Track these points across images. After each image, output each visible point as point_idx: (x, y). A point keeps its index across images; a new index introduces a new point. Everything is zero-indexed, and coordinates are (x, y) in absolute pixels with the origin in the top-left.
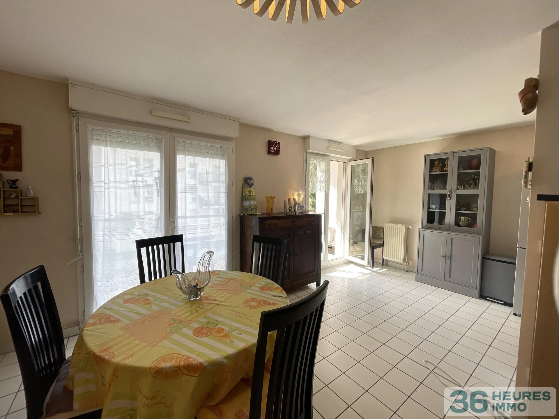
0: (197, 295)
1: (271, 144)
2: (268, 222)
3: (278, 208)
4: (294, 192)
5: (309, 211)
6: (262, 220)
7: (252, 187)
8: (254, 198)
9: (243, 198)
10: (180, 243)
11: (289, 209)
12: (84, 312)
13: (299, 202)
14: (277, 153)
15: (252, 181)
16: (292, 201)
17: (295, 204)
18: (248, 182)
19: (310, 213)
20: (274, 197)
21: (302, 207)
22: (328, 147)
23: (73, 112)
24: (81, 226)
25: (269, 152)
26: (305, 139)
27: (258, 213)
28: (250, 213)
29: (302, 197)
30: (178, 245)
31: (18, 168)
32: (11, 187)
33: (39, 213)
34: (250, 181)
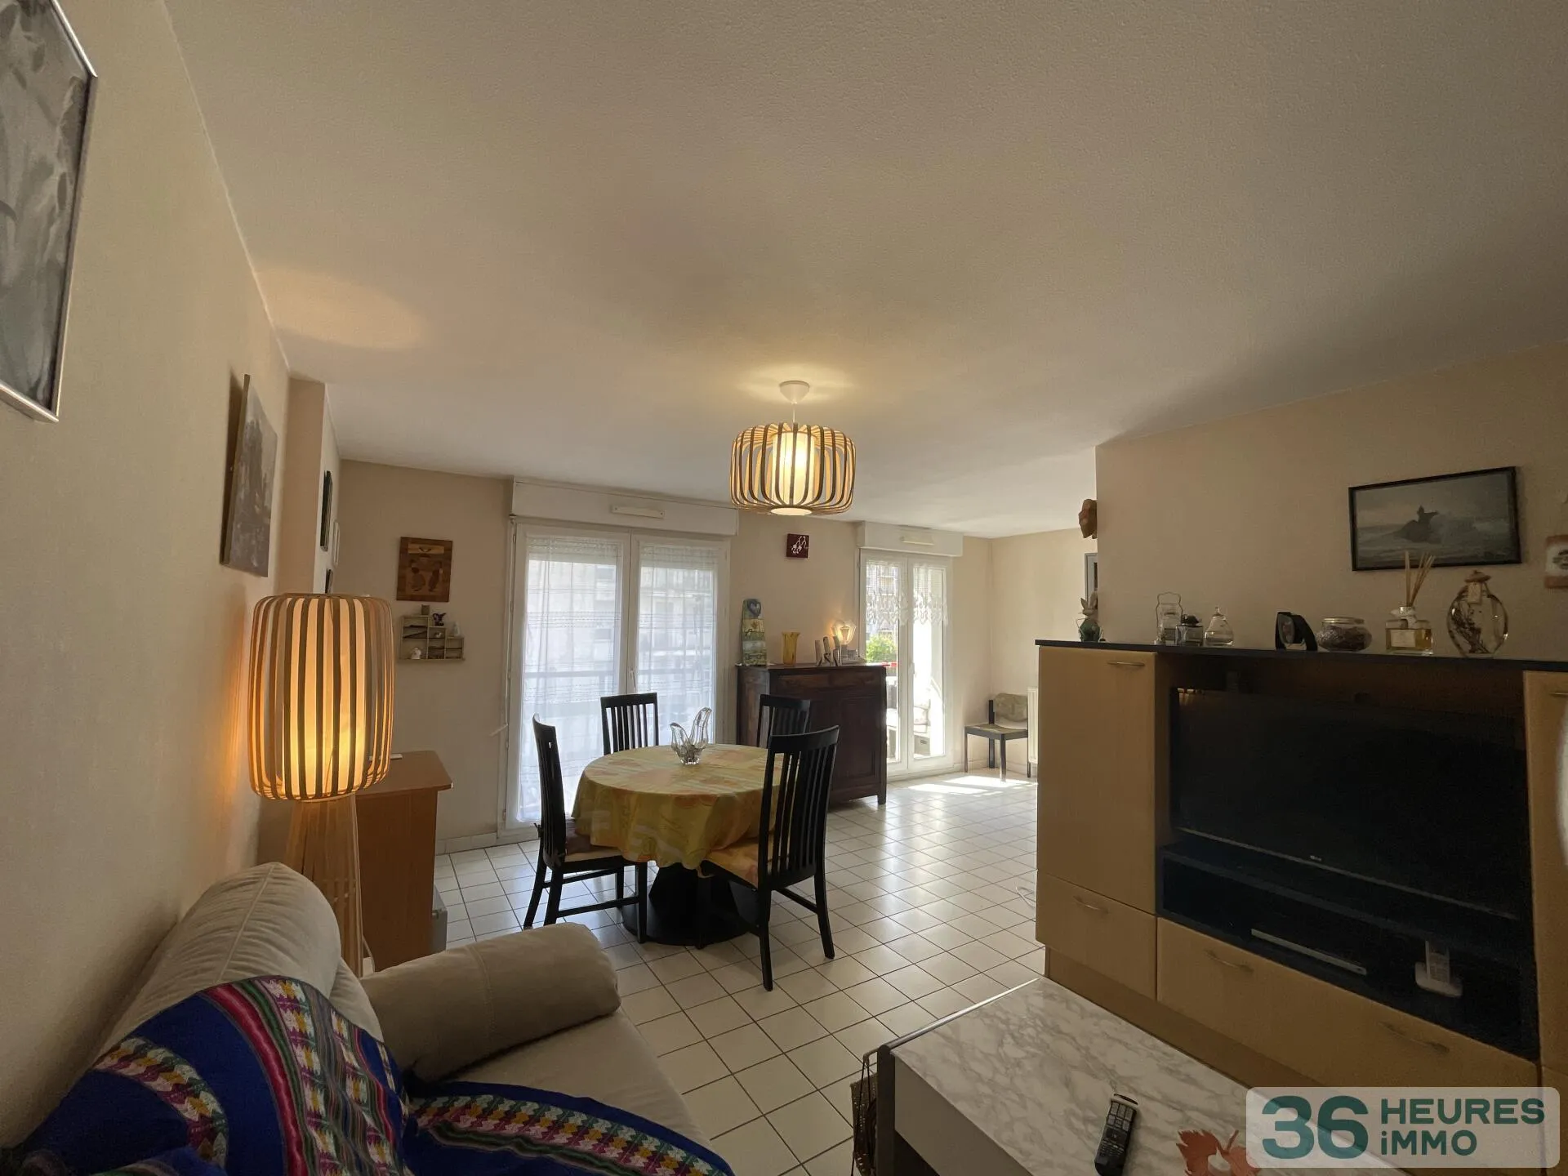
0: (694, 759)
1: (792, 539)
2: (786, 678)
3: (806, 656)
4: (835, 625)
5: (866, 661)
6: (775, 674)
8: (761, 637)
9: (743, 637)
10: (652, 705)
11: (825, 657)
12: (505, 811)
13: (846, 644)
14: (804, 554)
15: (758, 606)
16: (831, 642)
17: (837, 646)
18: (751, 607)
19: (868, 664)
20: (798, 635)
21: (851, 653)
22: (902, 539)
23: (513, 517)
24: (509, 680)
25: (789, 554)
26: (857, 525)
27: (769, 664)
28: (755, 663)
29: (850, 634)
30: (650, 707)
31: (445, 598)
32: (437, 624)
33: (464, 660)
34: (756, 606)
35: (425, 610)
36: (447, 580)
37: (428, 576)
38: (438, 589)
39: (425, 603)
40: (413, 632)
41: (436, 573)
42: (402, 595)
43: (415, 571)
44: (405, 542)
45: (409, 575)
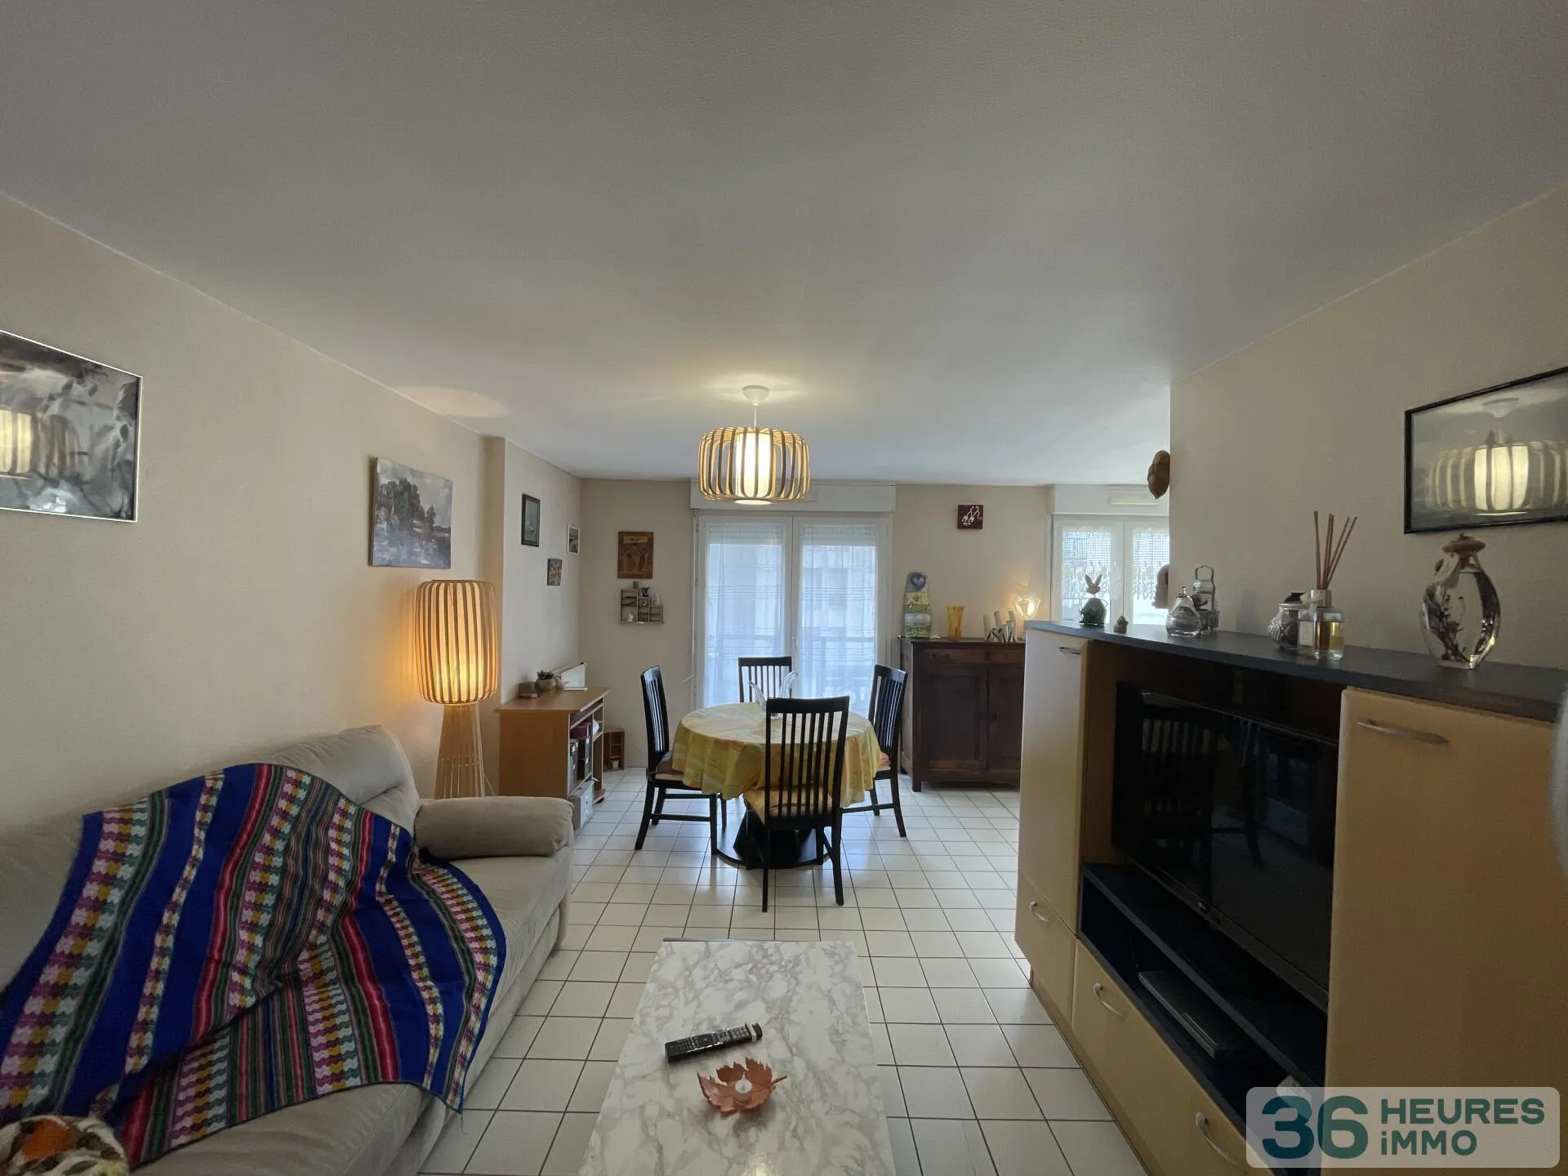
1: (963, 510)
2: (931, 652)
3: (974, 630)
4: (1013, 598)
7: (922, 590)
8: (925, 609)
9: (906, 609)
11: (996, 633)
13: (1026, 619)
14: (977, 525)
15: (923, 580)
16: (1005, 618)
17: (1014, 622)
18: (916, 581)
20: (961, 609)
23: (694, 511)
25: (961, 526)
26: (1047, 490)
28: (914, 635)
31: (649, 576)
32: (644, 596)
33: (663, 623)
34: (919, 579)
35: (635, 585)
36: (651, 563)
37: (637, 560)
38: (644, 570)
39: (636, 580)
40: (627, 601)
41: (643, 558)
42: (621, 575)
43: (629, 556)
44: (621, 535)
45: (625, 559)
